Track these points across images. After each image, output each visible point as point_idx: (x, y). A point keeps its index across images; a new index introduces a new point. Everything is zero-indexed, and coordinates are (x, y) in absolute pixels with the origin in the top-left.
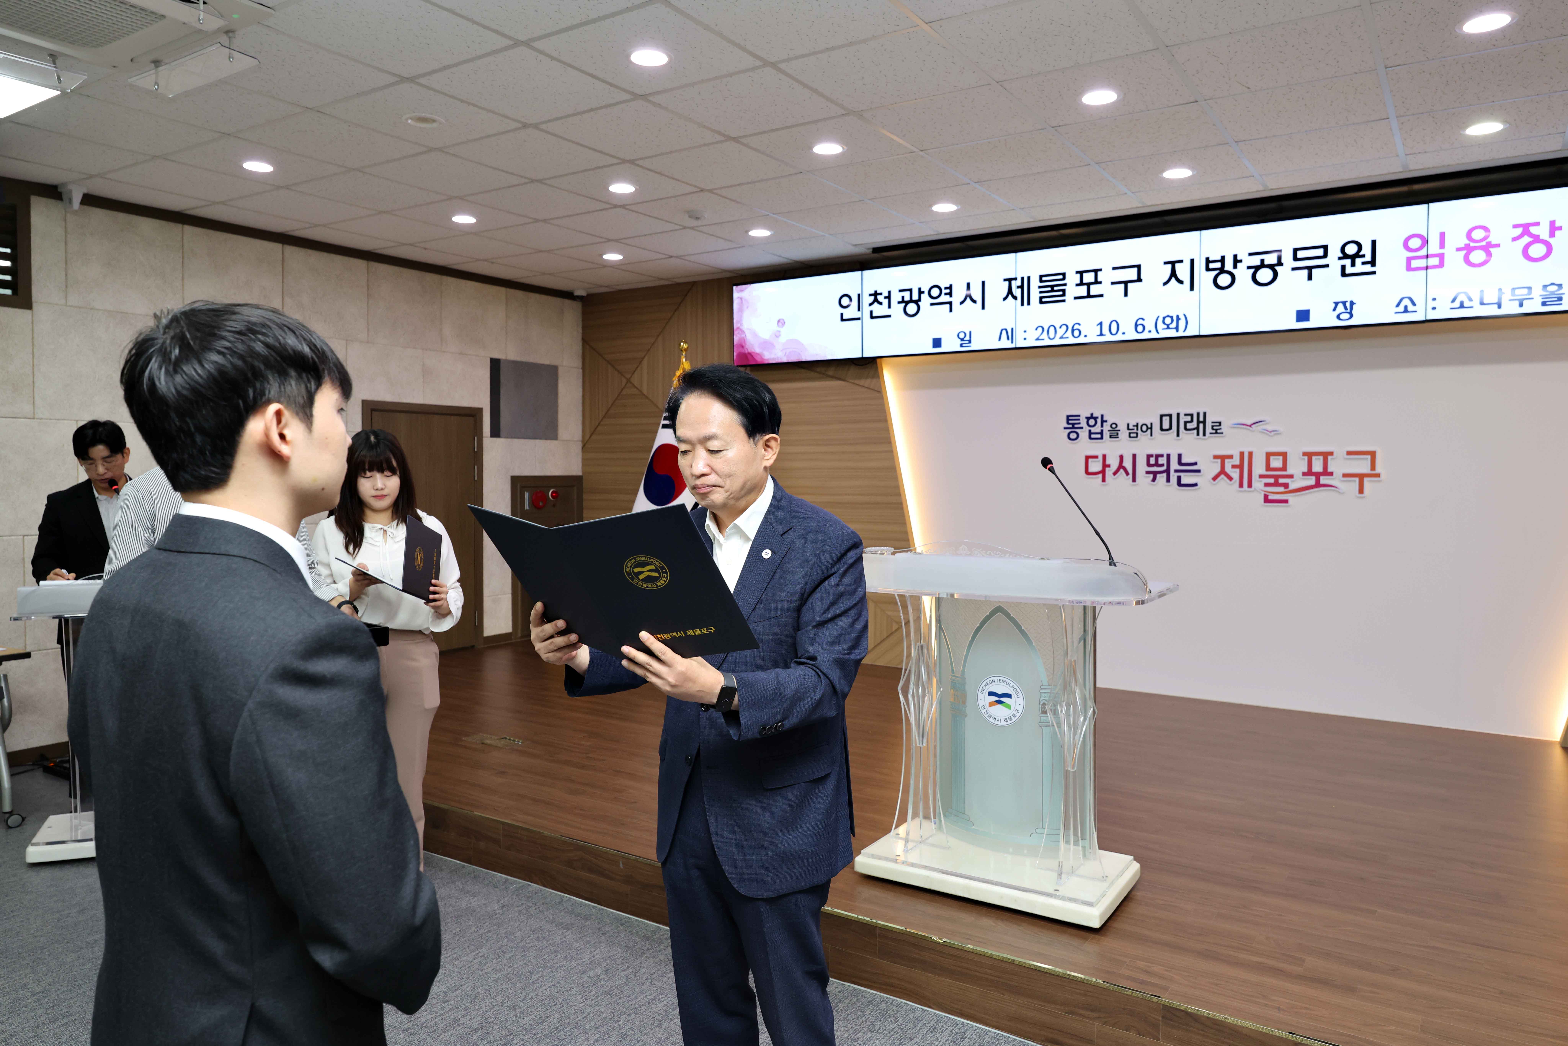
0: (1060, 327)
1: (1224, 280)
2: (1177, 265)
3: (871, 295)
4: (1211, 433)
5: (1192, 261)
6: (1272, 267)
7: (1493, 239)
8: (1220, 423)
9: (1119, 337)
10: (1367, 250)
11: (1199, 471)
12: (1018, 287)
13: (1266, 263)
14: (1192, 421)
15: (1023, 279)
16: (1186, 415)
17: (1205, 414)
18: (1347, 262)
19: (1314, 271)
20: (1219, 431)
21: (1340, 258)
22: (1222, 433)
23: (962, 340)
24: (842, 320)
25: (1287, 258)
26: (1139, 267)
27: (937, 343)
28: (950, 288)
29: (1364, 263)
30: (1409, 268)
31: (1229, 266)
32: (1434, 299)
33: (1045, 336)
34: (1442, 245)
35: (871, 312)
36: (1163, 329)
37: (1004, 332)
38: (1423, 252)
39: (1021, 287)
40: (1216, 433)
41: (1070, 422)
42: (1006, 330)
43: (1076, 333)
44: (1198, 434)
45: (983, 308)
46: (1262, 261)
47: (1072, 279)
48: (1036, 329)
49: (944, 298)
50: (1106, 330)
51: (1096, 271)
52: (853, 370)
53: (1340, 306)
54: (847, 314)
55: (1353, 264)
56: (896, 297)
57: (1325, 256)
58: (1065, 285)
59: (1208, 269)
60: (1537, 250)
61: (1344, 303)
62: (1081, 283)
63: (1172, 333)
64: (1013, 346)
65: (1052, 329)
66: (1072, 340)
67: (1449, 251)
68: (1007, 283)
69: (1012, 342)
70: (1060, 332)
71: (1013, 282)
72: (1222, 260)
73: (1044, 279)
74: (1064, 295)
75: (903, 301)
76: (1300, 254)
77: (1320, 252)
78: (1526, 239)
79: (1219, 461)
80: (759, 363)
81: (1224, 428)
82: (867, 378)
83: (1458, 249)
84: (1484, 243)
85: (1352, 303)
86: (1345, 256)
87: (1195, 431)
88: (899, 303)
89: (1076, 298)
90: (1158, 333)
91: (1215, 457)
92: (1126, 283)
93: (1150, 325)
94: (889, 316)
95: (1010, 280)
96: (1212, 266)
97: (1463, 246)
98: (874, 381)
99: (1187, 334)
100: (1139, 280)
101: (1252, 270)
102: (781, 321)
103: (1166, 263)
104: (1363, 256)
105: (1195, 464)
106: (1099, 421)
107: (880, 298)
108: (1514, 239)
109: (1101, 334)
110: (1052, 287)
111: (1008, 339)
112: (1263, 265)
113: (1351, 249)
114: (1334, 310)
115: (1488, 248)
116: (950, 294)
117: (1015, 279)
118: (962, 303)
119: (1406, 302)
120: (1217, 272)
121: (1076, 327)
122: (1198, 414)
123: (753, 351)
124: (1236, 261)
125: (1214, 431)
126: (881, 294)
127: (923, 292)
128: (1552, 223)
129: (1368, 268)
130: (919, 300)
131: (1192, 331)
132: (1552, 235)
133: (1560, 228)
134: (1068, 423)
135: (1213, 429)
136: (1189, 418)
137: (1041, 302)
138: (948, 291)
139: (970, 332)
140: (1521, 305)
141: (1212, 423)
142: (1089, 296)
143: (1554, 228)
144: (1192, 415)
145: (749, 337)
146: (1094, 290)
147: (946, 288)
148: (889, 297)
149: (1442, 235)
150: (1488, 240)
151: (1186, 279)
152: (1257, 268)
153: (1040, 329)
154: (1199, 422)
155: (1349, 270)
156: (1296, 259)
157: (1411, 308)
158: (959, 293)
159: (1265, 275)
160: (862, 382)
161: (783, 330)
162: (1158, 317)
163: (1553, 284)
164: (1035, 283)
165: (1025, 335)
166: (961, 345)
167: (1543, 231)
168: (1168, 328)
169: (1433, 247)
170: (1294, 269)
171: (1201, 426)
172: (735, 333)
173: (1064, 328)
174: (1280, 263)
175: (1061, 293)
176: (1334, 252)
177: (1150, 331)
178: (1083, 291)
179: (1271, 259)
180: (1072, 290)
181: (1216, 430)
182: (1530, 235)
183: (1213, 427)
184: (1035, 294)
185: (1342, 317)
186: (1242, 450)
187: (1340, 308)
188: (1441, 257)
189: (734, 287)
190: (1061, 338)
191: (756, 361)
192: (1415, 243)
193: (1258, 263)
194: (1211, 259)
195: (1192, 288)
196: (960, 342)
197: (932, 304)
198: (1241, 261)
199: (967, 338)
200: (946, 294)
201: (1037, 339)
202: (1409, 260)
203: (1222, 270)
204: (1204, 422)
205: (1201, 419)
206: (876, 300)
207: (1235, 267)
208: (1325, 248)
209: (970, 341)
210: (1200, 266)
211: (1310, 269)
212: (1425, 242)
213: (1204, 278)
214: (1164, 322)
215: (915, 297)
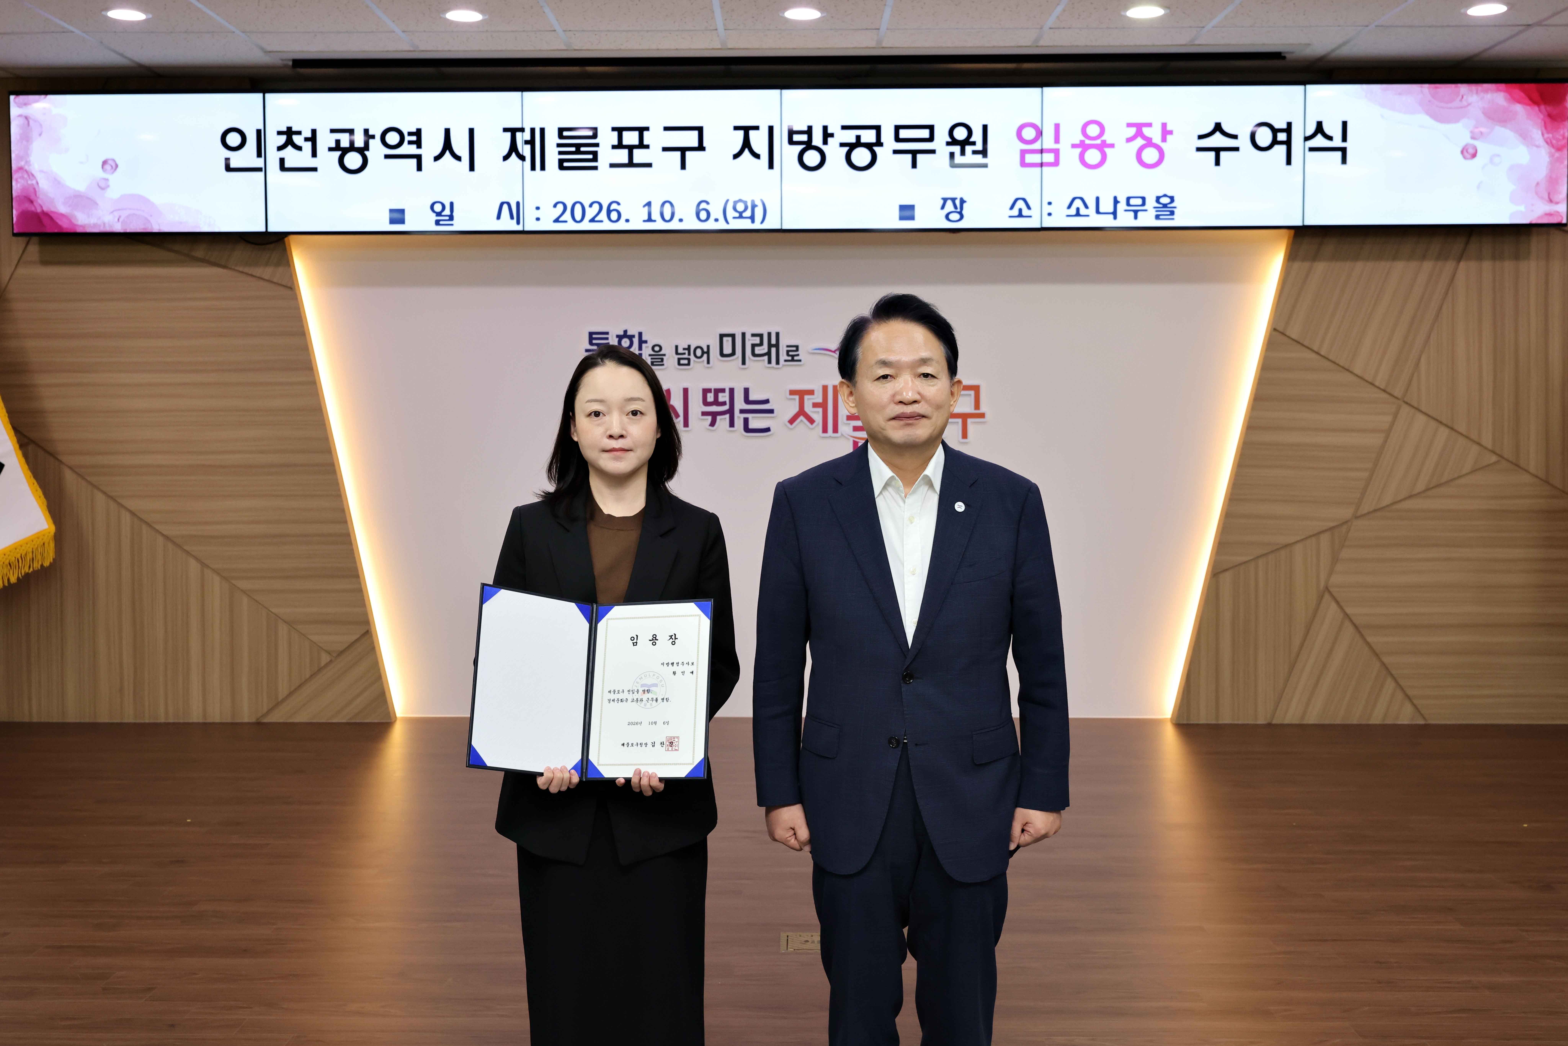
0: (591, 206)
1: (812, 158)
2: (752, 133)
3: (280, 133)
4: (786, 361)
5: (771, 129)
6: (869, 146)
7: (1108, 137)
8: (797, 347)
9: (674, 225)
10: (977, 137)
11: (771, 411)
12: (526, 142)
13: (863, 140)
14: (761, 344)
15: (533, 131)
16: (753, 335)
17: (777, 334)
18: (957, 149)
19: (919, 156)
20: (796, 358)
21: (948, 144)
22: (800, 361)
23: (439, 214)
24: (228, 168)
25: (887, 136)
26: (700, 130)
27: (398, 216)
28: (418, 133)
29: (975, 152)
30: (1023, 164)
31: (817, 140)
32: (1050, 203)
33: (567, 216)
34: (1057, 140)
35: (282, 161)
36: (734, 218)
37: (505, 207)
38: (1037, 146)
39: (531, 142)
40: (793, 360)
41: (594, 342)
42: (509, 204)
43: (614, 216)
44: (770, 362)
45: (472, 168)
46: (858, 138)
47: (607, 138)
48: (555, 206)
49: (407, 149)
50: (656, 215)
51: (641, 130)
52: (240, 252)
53: (949, 203)
54: (238, 159)
55: (963, 153)
56: (325, 140)
57: (931, 139)
58: (597, 145)
59: (791, 142)
60: (1150, 155)
61: (953, 200)
62: (620, 146)
63: (745, 224)
64: (519, 228)
65: (578, 207)
66: (607, 226)
67: (1064, 147)
68: (509, 134)
69: (518, 223)
70: (591, 213)
71: (519, 135)
72: (809, 131)
73: (565, 134)
74: (595, 159)
75: (337, 147)
76: (903, 134)
77: (925, 133)
78: (1140, 142)
79: (797, 397)
80: (65, 231)
81: (802, 354)
82: (267, 264)
83: (1074, 146)
84: (1098, 142)
85: (962, 201)
86: (953, 142)
87: (766, 358)
88: (330, 149)
89: (612, 165)
90: (727, 222)
91: (792, 392)
92: (683, 150)
93: (716, 212)
94: (315, 169)
95: (513, 131)
96: (796, 138)
97: (1078, 142)
98: (280, 270)
99: (766, 226)
100: (701, 148)
101: (846, 149)
102: (110, 162)
103: (736, 128)
104: (974, 143)
105: (767, 401)
106: (636, 341)
107: (297, 139)
108: (1129, 140)
109: (650, 219)
110: (578, 146)
111: (512, 217)
112: (858, 143)
113: (960, 134)
114: (943, 207)
115: (1102, 147)
116: (419, 144)
117: (522, 130)
118: (437, 158)
119: (1020, 204)
120: (802, 147)
121: (614, 206)
122: (769, 334)
123: (53, 209)
124: (827, 135)
125: (790, 358)
126: (299, 133)
127: (373, 137)
128: (1164, 125)
129: (979, 159)
130: (366, 147)
131: (771, 223)
132: (1164, 139)
133: (1171, 132)
134: (591, 343)
135: (788, 355)
136: (757, 340)
137: (561, 167)
138: (414, 138)
139: (452, 204)
140: (1136, 217)
141: (788, 346)
142: (631, 164)
143: (1166, 132)
144: (761, 336)
145: (44, 185)
146: (639, 156)
147: (410, 134)
148: (313, 139)
149: (1057, 127)
150: (1103, 138)
151: (764, 152)
152: (852, 147)
153: (560, 207)
154: (770, 346)
155: (958, 159)
156: (898, 139)
157: (1025, 212)
158: (432, 144)
159: (861, 156)
160: (258, 271)
161: (114, 179)
162: (728, 201)
163: (1165, 196)
164: (552, 139)
165: (538, 214)
166: (437, 223)
167: (1154, 133)
168: (741, 217)
169: (1048, 141)
170: (896, 152)
171: (773, 350)
172: (15, 176)
173: (596, 207)
174: (879, 143)
175: (590, 157)
176: (942, 136)
177: (716, 220)
178: (622, 156)
179: (869, 136)
180: (607, 154)
181: (793, 356)
182: (1144, 137)
183: (788, 352)
184: (552, 156)
185: (952, 217)
186: (825, 383)
187: (949, 206)
188: (1056, 152)
189: (12, 97)
190: (592, 220)
191: (60, 227)
192: (1028, 134)
193: (853, 140)
194: (795, 129)
195: (771, 166)
196: (434, 218)
197: (387, 157)
198: (832, 135)
199: (447, 212)
200: (410, 143)
201: (557, 220)
202: (1023, 153)
203: (809, 145)
204: (777, 346)
205: (773, 341)
206: (289, 142)
207: (825, 142)
208: (931, 128)
209: (451, 218)
210: (781, 138)
211: (914, 153)
212: (1040, 133)
213: (787, 154)
214: (735, 209)
215: (359, 142)
